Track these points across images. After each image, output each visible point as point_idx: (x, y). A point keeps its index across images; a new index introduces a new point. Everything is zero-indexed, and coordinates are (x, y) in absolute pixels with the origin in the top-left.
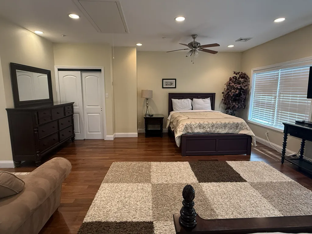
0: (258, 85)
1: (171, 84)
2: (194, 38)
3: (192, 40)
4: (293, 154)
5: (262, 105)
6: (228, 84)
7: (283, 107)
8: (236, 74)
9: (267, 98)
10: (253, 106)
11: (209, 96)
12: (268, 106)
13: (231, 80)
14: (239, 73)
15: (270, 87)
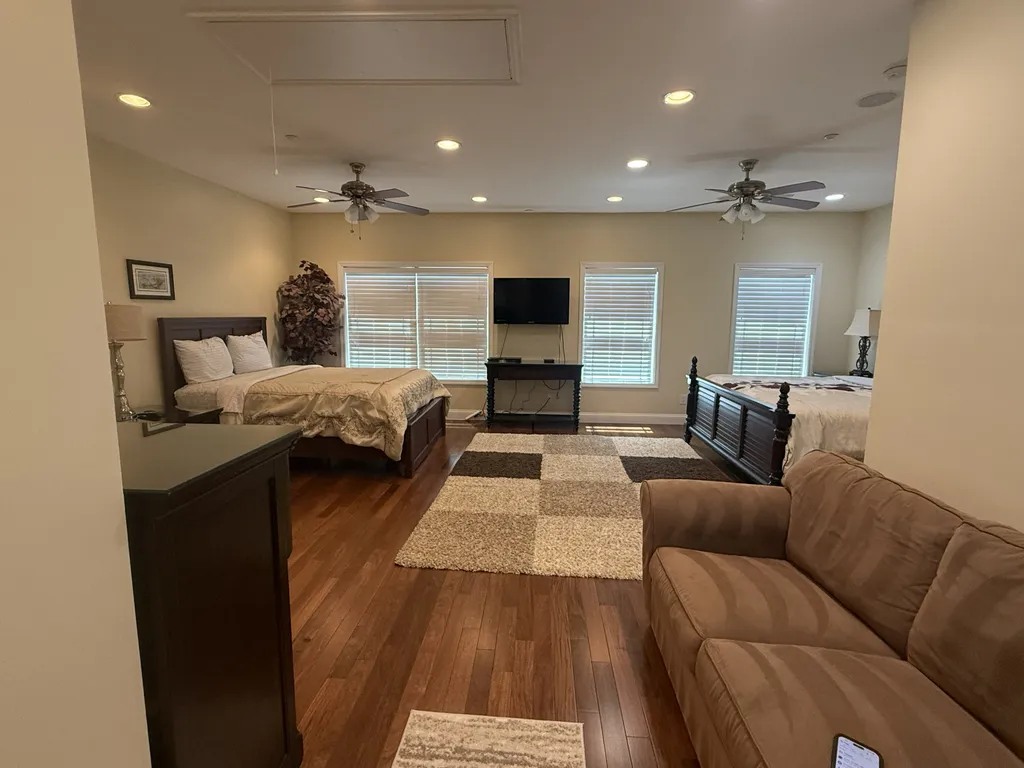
0: (353, 298)
1: (159, 284)
2: (358, 173)
3: (353, 178)
4: (475, 413)
5: (381, 341)
6: (286, 293)
7: (433, 340)
8: (306, 269)
9: (392, 327)
10: (351, 346)
11: (254, 325)
12: (399, 341)
13: (292, 281)
14: (313, 267)
15: (396, 305)
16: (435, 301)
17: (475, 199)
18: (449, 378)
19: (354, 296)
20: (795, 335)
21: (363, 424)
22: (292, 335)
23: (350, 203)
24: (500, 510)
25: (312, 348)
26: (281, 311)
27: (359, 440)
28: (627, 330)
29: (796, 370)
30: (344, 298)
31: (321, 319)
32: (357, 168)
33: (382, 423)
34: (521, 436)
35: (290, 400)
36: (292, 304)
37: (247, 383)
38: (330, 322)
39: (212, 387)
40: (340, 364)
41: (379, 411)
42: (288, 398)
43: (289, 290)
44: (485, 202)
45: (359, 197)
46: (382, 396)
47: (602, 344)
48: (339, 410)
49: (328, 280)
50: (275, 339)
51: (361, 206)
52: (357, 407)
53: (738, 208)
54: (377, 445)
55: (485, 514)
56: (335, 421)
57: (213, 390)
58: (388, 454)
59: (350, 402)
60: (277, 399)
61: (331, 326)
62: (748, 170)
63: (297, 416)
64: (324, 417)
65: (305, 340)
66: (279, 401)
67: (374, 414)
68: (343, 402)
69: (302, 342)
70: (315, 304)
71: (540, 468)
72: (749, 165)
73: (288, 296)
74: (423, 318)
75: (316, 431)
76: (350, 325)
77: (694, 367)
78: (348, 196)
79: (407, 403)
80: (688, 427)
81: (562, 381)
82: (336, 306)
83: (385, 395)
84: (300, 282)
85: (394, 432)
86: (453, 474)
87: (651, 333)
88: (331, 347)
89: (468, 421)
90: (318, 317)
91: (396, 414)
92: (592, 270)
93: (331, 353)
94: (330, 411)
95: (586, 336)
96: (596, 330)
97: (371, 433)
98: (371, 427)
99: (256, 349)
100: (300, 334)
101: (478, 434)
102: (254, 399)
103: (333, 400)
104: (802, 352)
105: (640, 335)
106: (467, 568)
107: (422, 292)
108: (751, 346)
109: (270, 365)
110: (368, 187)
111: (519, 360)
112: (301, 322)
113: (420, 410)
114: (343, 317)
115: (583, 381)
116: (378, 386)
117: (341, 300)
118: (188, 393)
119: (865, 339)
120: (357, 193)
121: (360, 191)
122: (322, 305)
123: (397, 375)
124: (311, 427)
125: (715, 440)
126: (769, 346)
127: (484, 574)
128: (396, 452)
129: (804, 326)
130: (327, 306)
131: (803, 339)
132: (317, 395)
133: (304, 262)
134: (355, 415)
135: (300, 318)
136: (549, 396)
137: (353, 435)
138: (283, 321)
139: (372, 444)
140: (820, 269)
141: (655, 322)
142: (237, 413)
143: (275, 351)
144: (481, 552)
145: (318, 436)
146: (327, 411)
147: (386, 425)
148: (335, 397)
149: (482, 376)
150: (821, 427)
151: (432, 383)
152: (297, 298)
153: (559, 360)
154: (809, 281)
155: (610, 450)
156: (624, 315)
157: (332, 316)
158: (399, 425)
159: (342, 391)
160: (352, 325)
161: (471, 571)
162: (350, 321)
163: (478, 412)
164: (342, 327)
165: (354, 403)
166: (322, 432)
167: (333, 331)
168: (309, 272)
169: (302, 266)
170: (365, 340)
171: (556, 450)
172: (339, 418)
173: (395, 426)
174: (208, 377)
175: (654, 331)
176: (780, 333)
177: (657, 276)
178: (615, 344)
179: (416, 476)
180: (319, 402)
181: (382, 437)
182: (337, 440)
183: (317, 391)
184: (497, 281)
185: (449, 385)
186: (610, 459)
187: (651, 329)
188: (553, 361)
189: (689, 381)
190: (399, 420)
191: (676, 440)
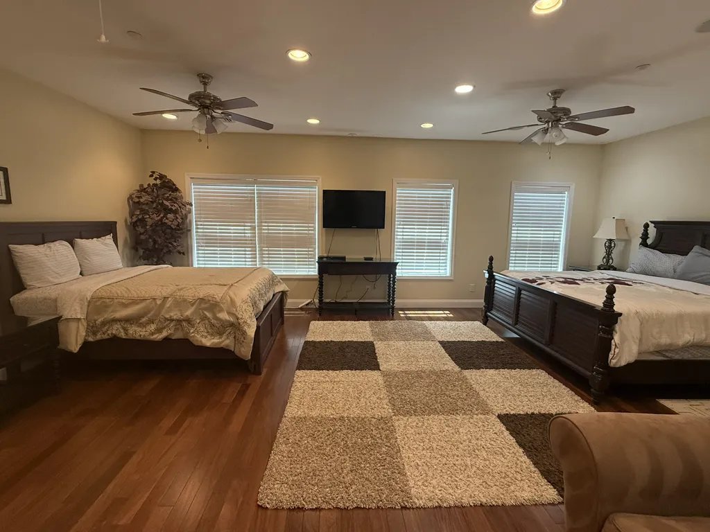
0: (199, 205)
2: (205, 84)
3: (201, 89)
4: (307, 302)
5: (224, 242)
6: (137, 200)
7: (271, 242)
8: (156, 179)
9: (233, 230)
10: (198, 246)
11: (103, 229)
12: (239, 243)
13: (142, 189)
14: (162, 177)
15: (238, 211)
16: (272, 209)
17: (309, 121)
18: (284, 273)
19: (200, 203)
20: (554, 238)
21: (212, 325)
22: (143, 237)
23: (198, 113)
24: (355, 412)
25: (162, 249)
26: (132, 215)
27: (209, 342)
28: (427, 233)
29: (554, 264)
30: (191, 205)
31: (169, 224)
32: (204, 78)
33: (232, 325)
34: (349, 323)
35: (137, 304)
36: (142, 210)
37: (91, 286)
38: (178, 226)
39: (52, 292)
40: (188, 263)
41: (229, 313)
42: (134, 302)
43: (139, 197)
44: (319, 124)
45: (207, 107)
46: (231, 298)
47: (409, 245)
48: (188, 313)
49: (177, 190)
50: (126, 241)
51: (208, 116)
52: (206, 309)
53: (546, 131)
54: (228, 346)
55: (342, 419)
56: (184, 324)
57: (53, 295)
58: (237, 353)
59: (200, 304)
60: (123, 304)
61: (179, 230)
62: (555, 99)
63: (144, 320)
64: (172, 320)
65: (155, 242)
66: (125, 306)
67: (224, 316)
68: (192, 305)
69: (152, 243)
70: (165, 209)
71: (376, 359)
72: (556, 94)
73: (139, 203)
74: (261, 222)
75: (164, 334)
76: (197, 228)
77: (491, 264)
78: (196, 105)
79: (255, 303)
80: (486, 313)
81: (378, 276)
82: (184, 212)
83: (233, 296)
84: (149, 190)
85: (244, 333)
86: (299, 368)
87: (447, 236)
88: (179, 248)
89: (301, 309)
90: (166, 221)
91: (246, 316)
92: (403, 185)
93: (180, 253)
94: (179, 314)
95: (397, 239)
96: (404, 234)
97: (220, 334)
98: (220, 328)
99: (105, 251)
100: (150, 237)
101: (312, 322)
102: (98, 303)
103: (181, 303)
104: (558, 251)
105: (439, 238)
106: (341, 505)
107: (260, 201)
108: (522, 246)
109: (120, 265)
110: (215, 98)
111: (344, 258)
112: (151, 226)
113: (265, 307)
114: (190, 222)
115: (397, 275)
116: (226, 288)
117: (188, 206)
118: (26, 299)
119: (610, 241)
120: (204, 104)
121: (208, 102)
122: (171, 211)
123: (243, 275)
124: (159, 331)
125: (517, 326)
126: (535, 246)
127: (361, 511)
128: (246, 352)
129: (560, 231)
130: (175, 212)
131: (560, 241)
132: (165, 298)
133: (153, 172)
134: (204, 318)
135: (150, 222)
136: (367, 287)
137: (202, 336)
138: (134, 225)
139: (222, 345)
140: (573, 187)
141: (450, 227)
142: (79, 319)
143: (127, 251)
144: (350, 477)
145: (166, 339)
146: (175, 314)
147: (235, 327)
148: (185, 300)
149: (313, 271)
150: (638, 323)
151: (273, 280)
152: (147, 204)
153: (376, 258)
154: (565, 197)
155: (427, 336)
156: (426, 222)
157: (180, 220)
158: (249, 326)
159: (190, 294)
160: (198, 229)
161: (346, 509)
162: (197, 225)
163: (309, 301)
164: (190, 230)
165: (203, 306)
166: (171, 334)
167: (182, 233)
168: (158, 182)
169: (151, 176)
170: (210, 241)
171: (384, 337)
172: (188, 321)
173: (246, 328)
174: (49, 282)
175: (450, 234)
176: (542, 236)
177: (452, 190)
178: (420, 245)
179: (264, 371)
180: (168, 305)
181: (231, 338)
182: (186, 342)
183: (165, 294)
184: (325, 192)
185: (286, 279)
186: (431, 344)
187: (447, 233)
188: (372, 259)
189: (487, 275)
190: (249, 321)
191: (475, 322)
